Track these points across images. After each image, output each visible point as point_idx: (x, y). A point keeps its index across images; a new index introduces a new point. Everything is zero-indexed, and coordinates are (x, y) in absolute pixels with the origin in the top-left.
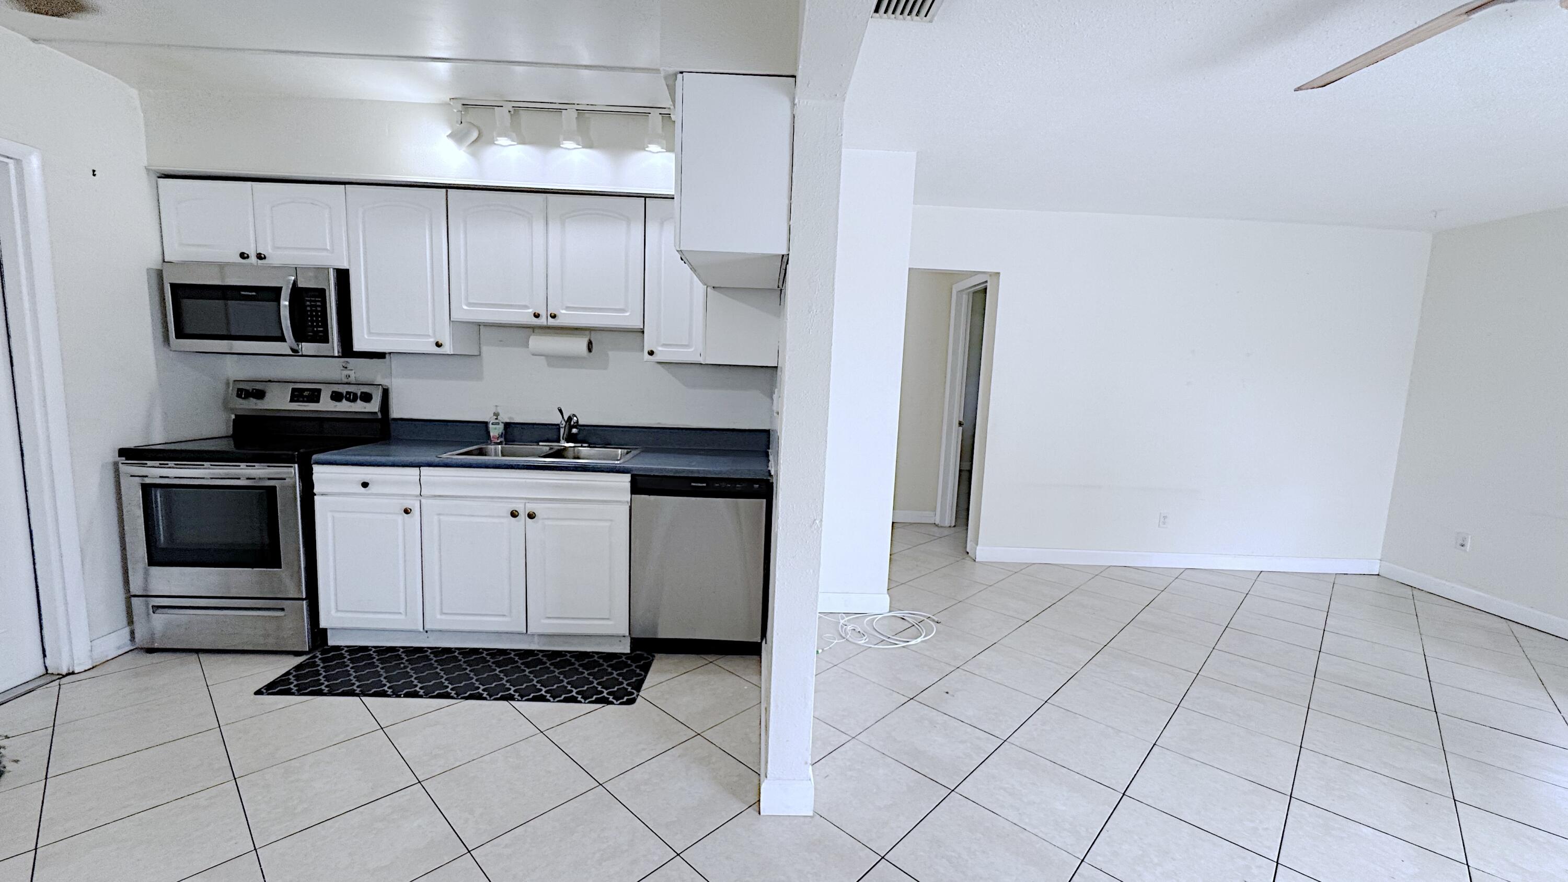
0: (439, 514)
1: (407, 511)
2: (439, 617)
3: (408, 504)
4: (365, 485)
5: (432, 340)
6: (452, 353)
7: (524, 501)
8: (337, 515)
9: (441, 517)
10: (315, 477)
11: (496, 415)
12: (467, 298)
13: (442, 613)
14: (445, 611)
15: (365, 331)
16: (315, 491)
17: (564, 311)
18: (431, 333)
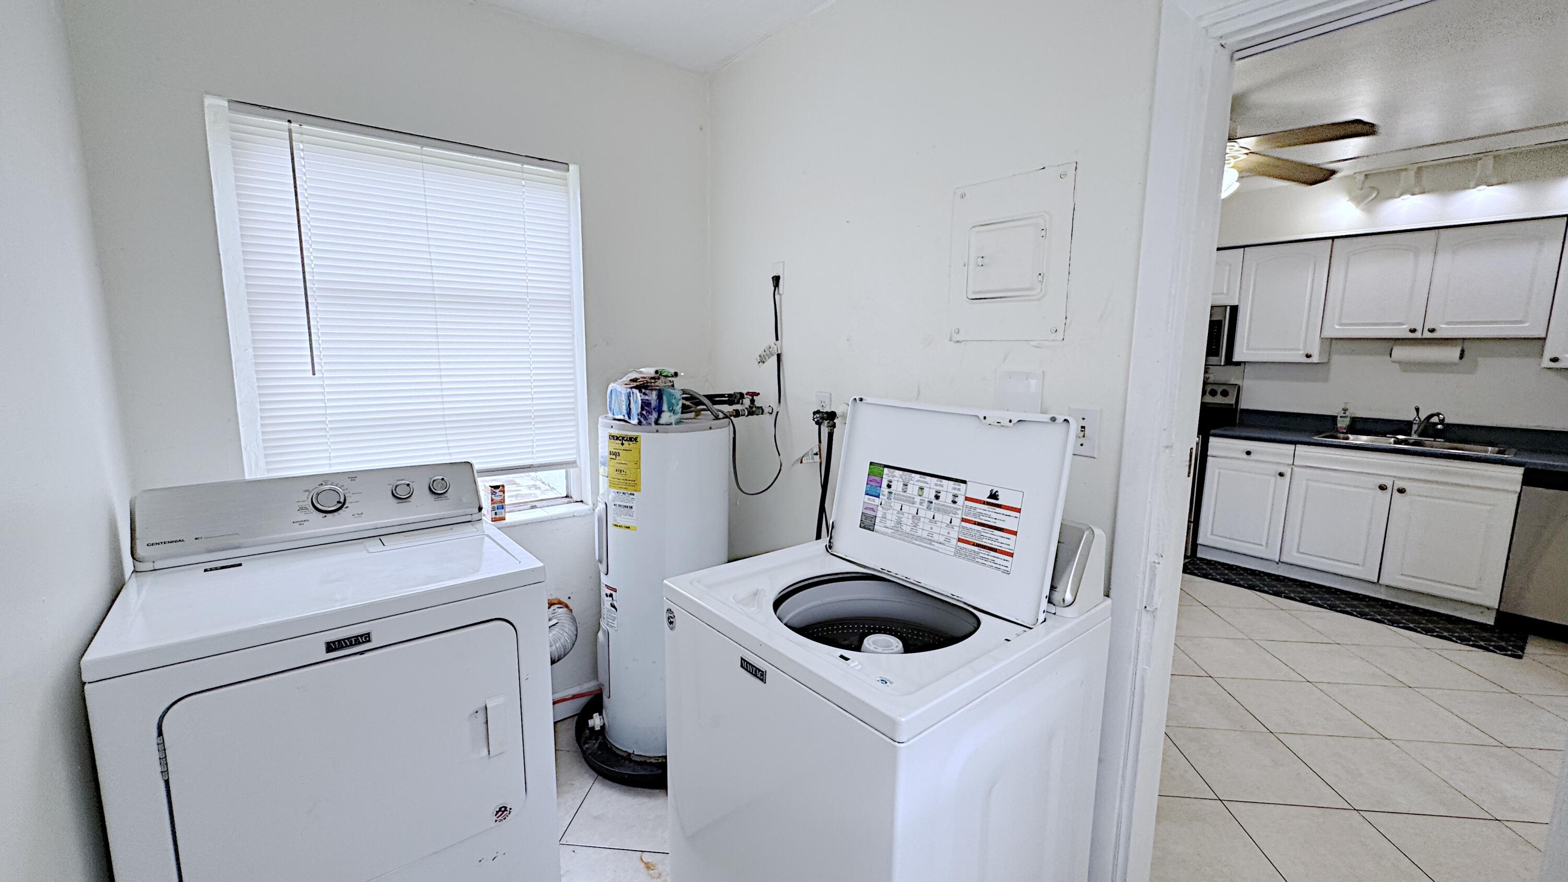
0: (1308, 480)
1: (1281, 475)
2: (1295, 554)
3: (1282, 470)
4: (1248, 453)
5: (1302, 352)
6: (1317, 362)
7: (1394, 479)
8: (1222, 471)
9: (1309, 482)
10: (1210, 444)
11: (1345, 410)
12: (1340, 319)
13: (1298, 551)
14: (1301, 550)
15: (1245, 348)
16: (1209, 453)
17: (1443, 326)
18: (1301, 346)
